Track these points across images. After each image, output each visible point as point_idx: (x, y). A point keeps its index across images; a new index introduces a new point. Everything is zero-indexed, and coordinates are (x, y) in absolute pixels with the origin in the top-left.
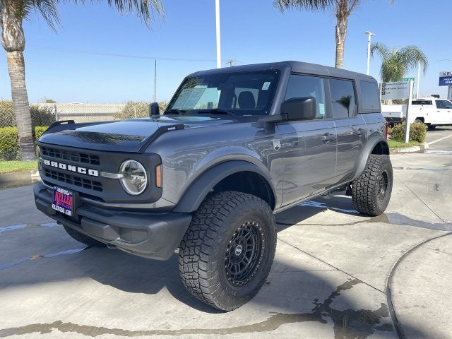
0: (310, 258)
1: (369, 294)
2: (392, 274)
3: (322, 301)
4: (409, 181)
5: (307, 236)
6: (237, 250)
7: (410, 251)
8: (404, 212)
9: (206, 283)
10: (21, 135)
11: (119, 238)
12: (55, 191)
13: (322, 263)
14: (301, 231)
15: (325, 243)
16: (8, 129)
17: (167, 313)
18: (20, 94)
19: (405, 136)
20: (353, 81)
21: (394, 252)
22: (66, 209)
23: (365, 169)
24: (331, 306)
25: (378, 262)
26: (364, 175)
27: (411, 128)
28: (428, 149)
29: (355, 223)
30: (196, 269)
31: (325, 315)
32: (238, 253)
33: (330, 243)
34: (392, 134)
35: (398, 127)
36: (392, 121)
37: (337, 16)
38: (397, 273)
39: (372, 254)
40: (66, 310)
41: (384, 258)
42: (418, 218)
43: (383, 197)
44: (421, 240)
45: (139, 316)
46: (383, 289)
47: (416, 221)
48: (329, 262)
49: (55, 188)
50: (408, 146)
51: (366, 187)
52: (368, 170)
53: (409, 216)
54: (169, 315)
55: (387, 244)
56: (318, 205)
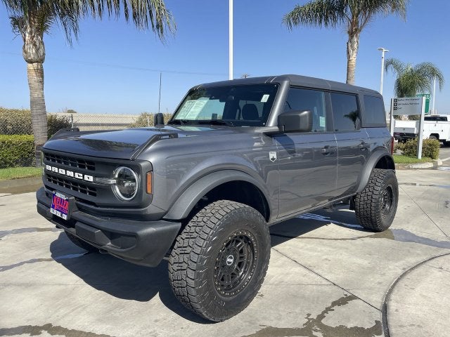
0: (307, 272)
1: (364, 311)
2: (391, 291)
3: (314, 316)
4: (418, 198)
5: (307, 249)
6: (229, 260)
7: (412, 269)
8: (411, 228)
9: (193, 292)
10: (37, 143)
11: (110, 243)
12: (54, 195)
13: (319, 277)
14: (301, 245)
15: (325, 257)
16: (25, 136)
17: (156, 321)
18: (38, 103)
19: (417, 152)
20: (356, 95)
21: (395, 269)
22: (62, 213)
23: (368, 183)
24: (323, 321)
25: (378, 278)
26: (367, 190)
27: (424, 144)
28: (441, 166)
29: (359, 238)
30: (184, 277)
31: (316, 331)
32: (229, 263)
33: (330, 257)
34: (404, 150)
35: (411, 142)
36: (405, 137)
37: (349, 32)
38: (395, 290)
39: (372, 270)
40: (57, 314)
41: (384, 274)
42: (424, 235)
43: (387, 212)
44: (425, 258)
45: (127, 323)
46: (379, 306)
47: (422, 238)
48: (326, 277)
49: (54, 192)
50: (420, 162)
51: (369, 202)
52: (372, 185)
53: (414, 232)
54: (157, 323)
55: (389, 260)
56: (321, 218)
